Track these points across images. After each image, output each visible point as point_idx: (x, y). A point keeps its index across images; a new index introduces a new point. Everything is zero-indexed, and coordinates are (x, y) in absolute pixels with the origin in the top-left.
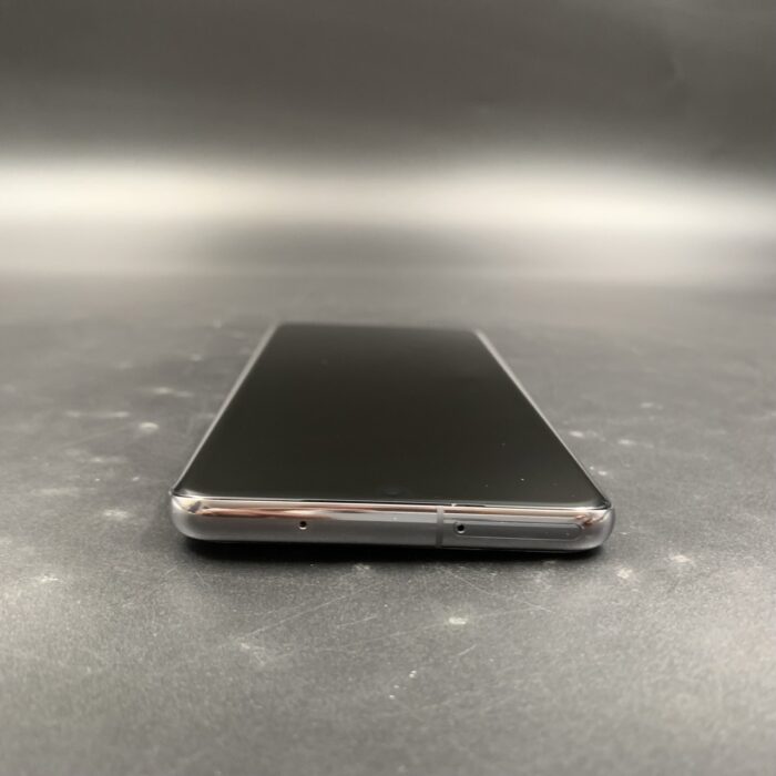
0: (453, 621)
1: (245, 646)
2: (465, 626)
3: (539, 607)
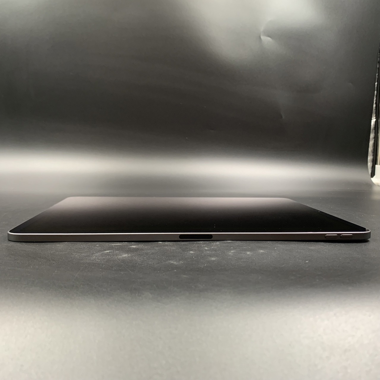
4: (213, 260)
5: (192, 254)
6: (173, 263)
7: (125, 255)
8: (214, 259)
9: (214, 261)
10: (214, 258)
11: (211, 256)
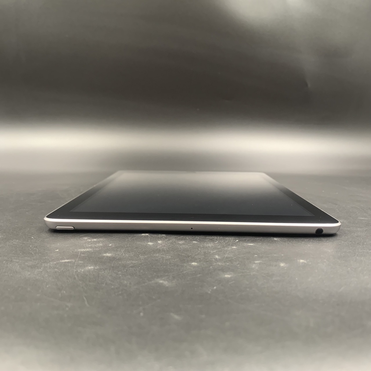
2: (231, 277)
3: (254, 273)
4: (228, 278)
5: (194, 267)
6: (162, 284)
10: (229, 274)
11: (224, 270)
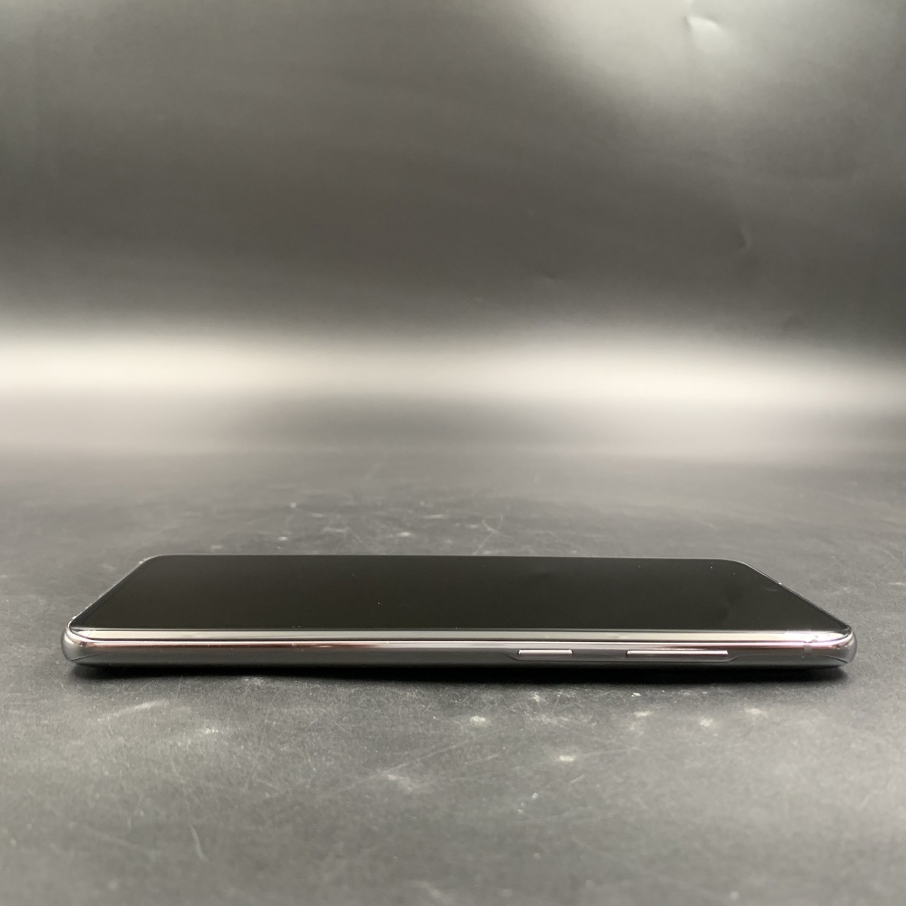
0: (562, 758)
1: (392, 777)
3: (635, 748)
4: (567, 765)
5: (477, 729)
6: (395, 784)
7: (208, 731)
8: (569, 759)
9: (569, 771)
10: (568, 754)
11: (556, 739)
